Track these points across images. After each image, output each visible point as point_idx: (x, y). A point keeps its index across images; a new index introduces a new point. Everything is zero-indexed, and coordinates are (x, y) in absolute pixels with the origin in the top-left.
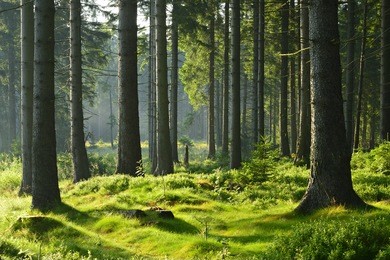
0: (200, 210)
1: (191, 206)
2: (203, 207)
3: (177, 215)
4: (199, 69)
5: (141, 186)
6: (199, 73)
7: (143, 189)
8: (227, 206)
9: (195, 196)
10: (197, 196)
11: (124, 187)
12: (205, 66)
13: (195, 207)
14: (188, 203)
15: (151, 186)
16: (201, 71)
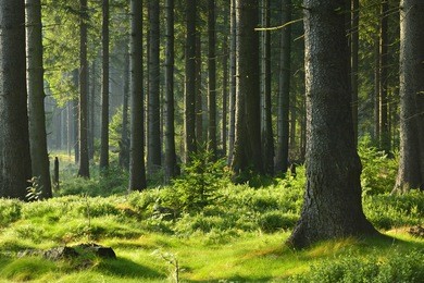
0: (139, 246)
1: (125, 241)
2: (140, 241)
3: (119, 253)
4: (64, 47)
5: (41, 214)
6: (64, 53)
7: (45, 218)
8: (172, 239)
9: (124, 226)
10: (126, 227)
11: (15, 216)
12: (74, 43)
13: (129, 242)
14: (120, 236)
15: (56, 214)
16: (67, 50)
